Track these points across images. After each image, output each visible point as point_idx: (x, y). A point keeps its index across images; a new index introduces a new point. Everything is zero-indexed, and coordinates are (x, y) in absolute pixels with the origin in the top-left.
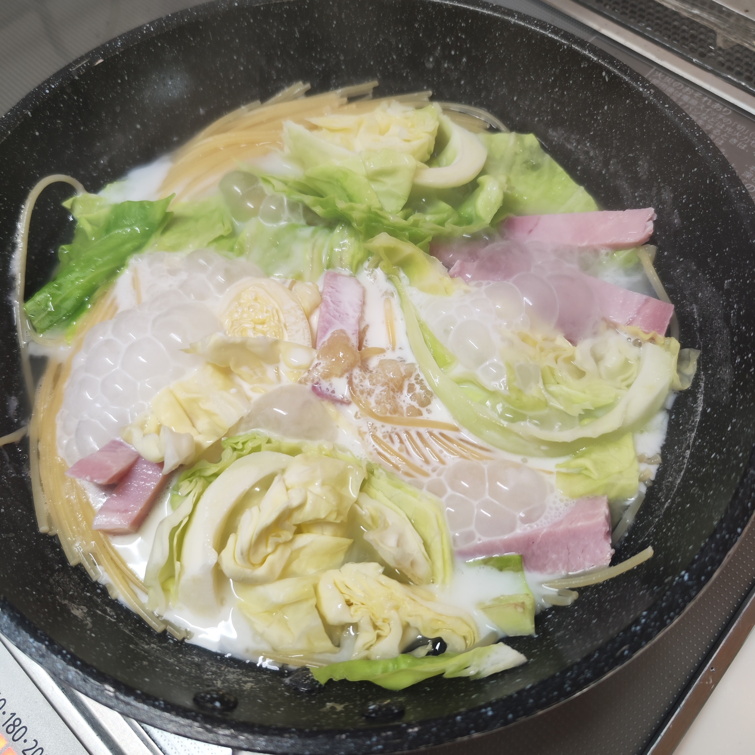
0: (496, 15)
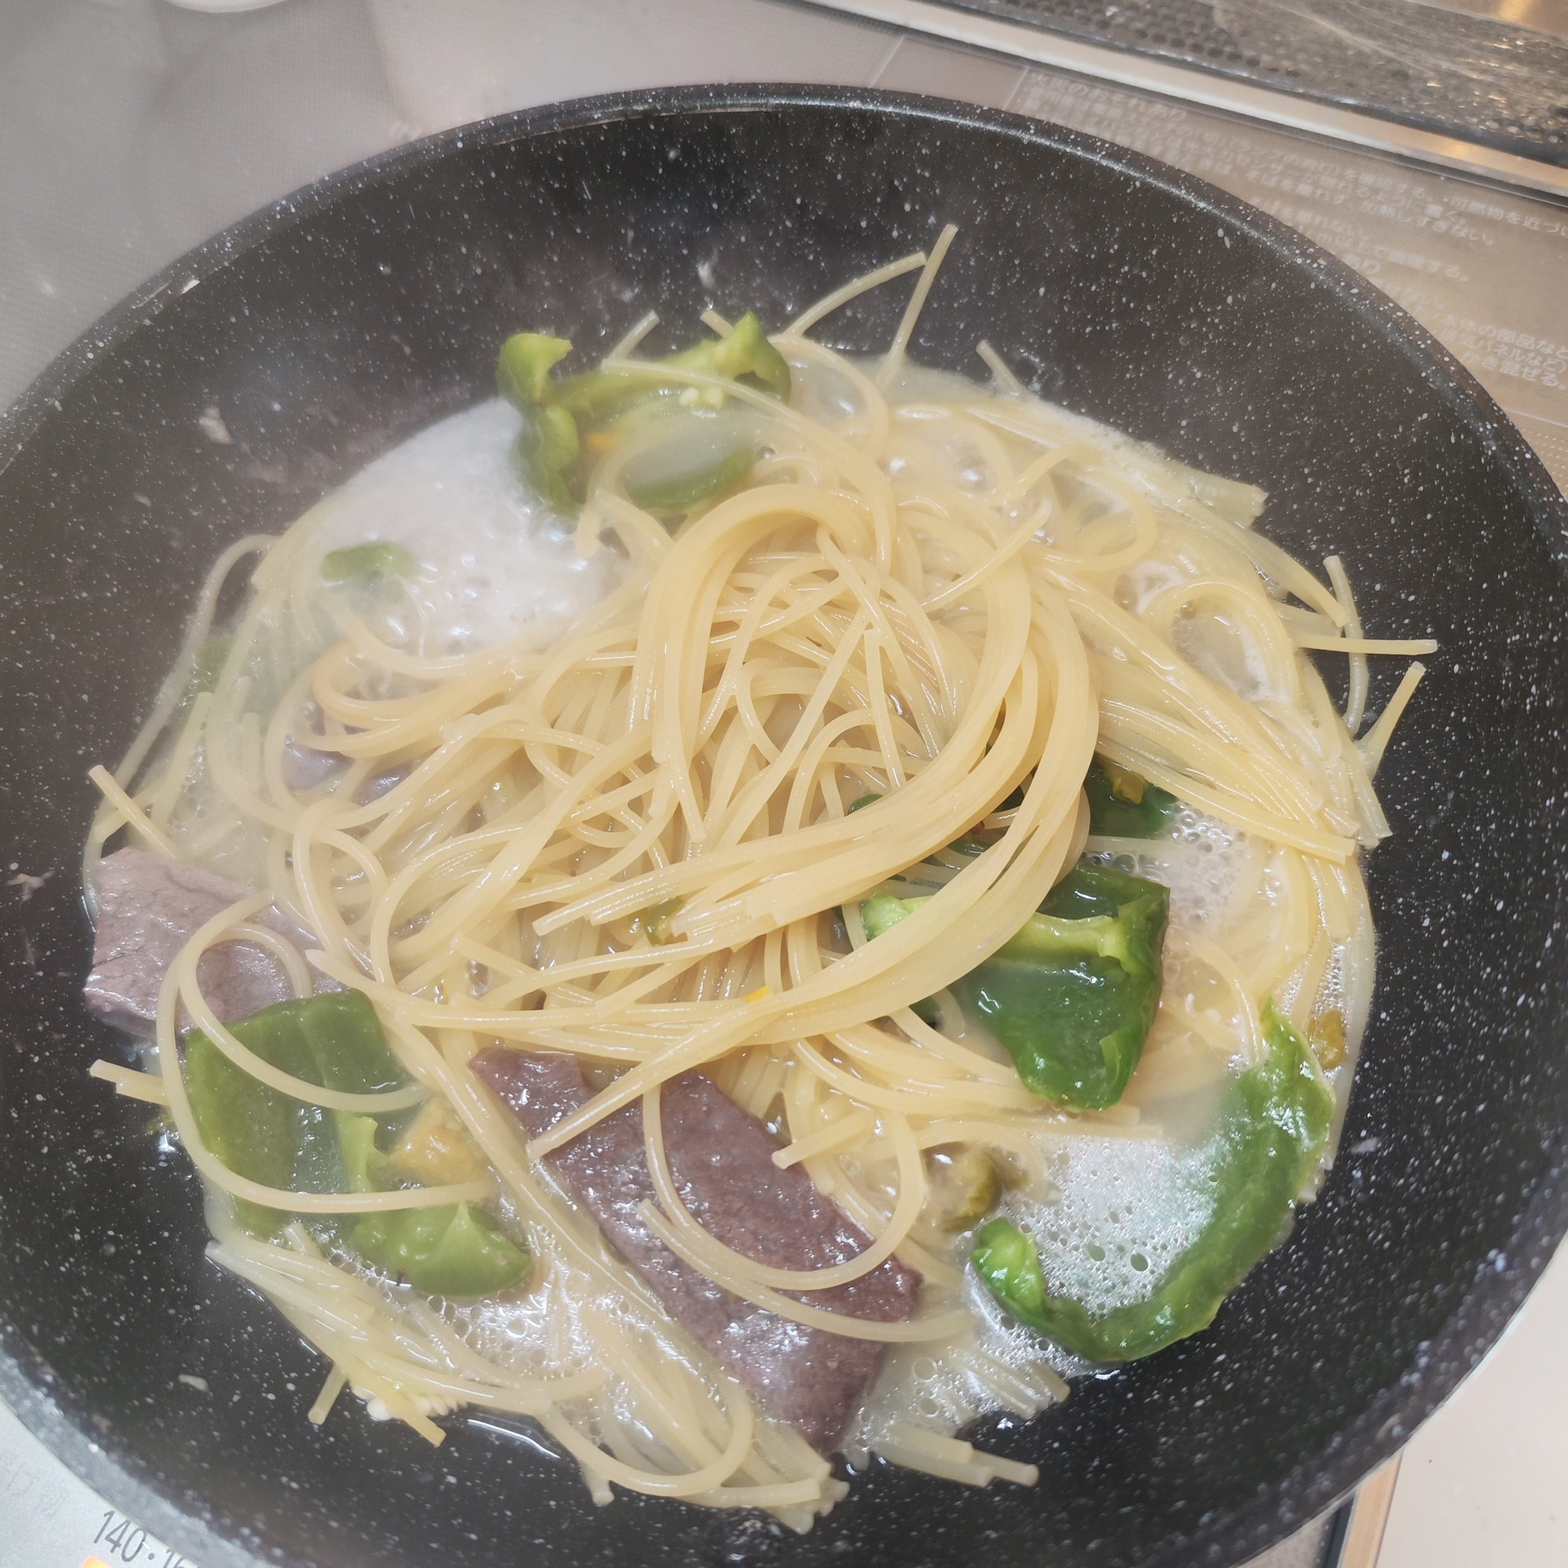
0: (991, 127)
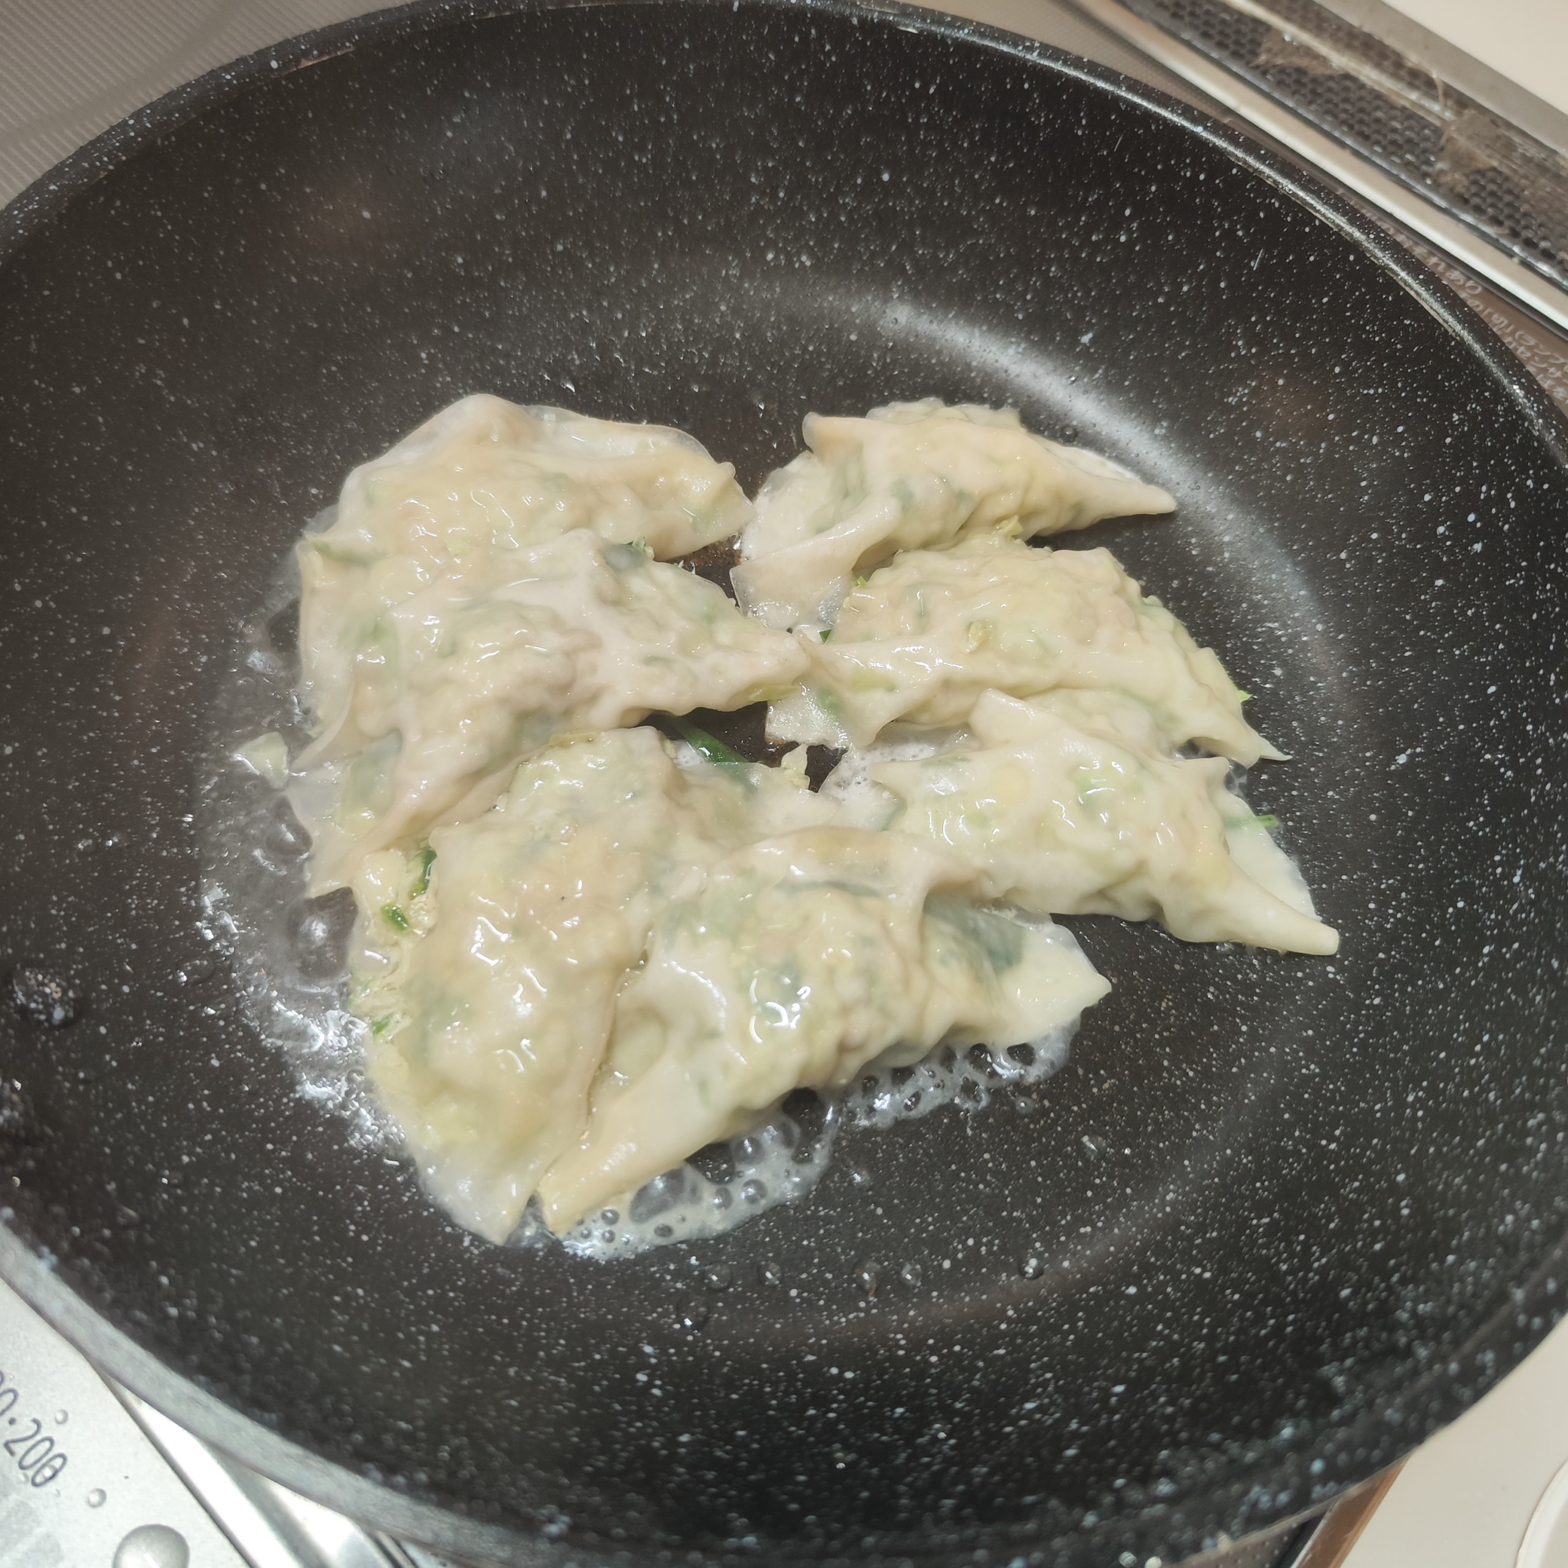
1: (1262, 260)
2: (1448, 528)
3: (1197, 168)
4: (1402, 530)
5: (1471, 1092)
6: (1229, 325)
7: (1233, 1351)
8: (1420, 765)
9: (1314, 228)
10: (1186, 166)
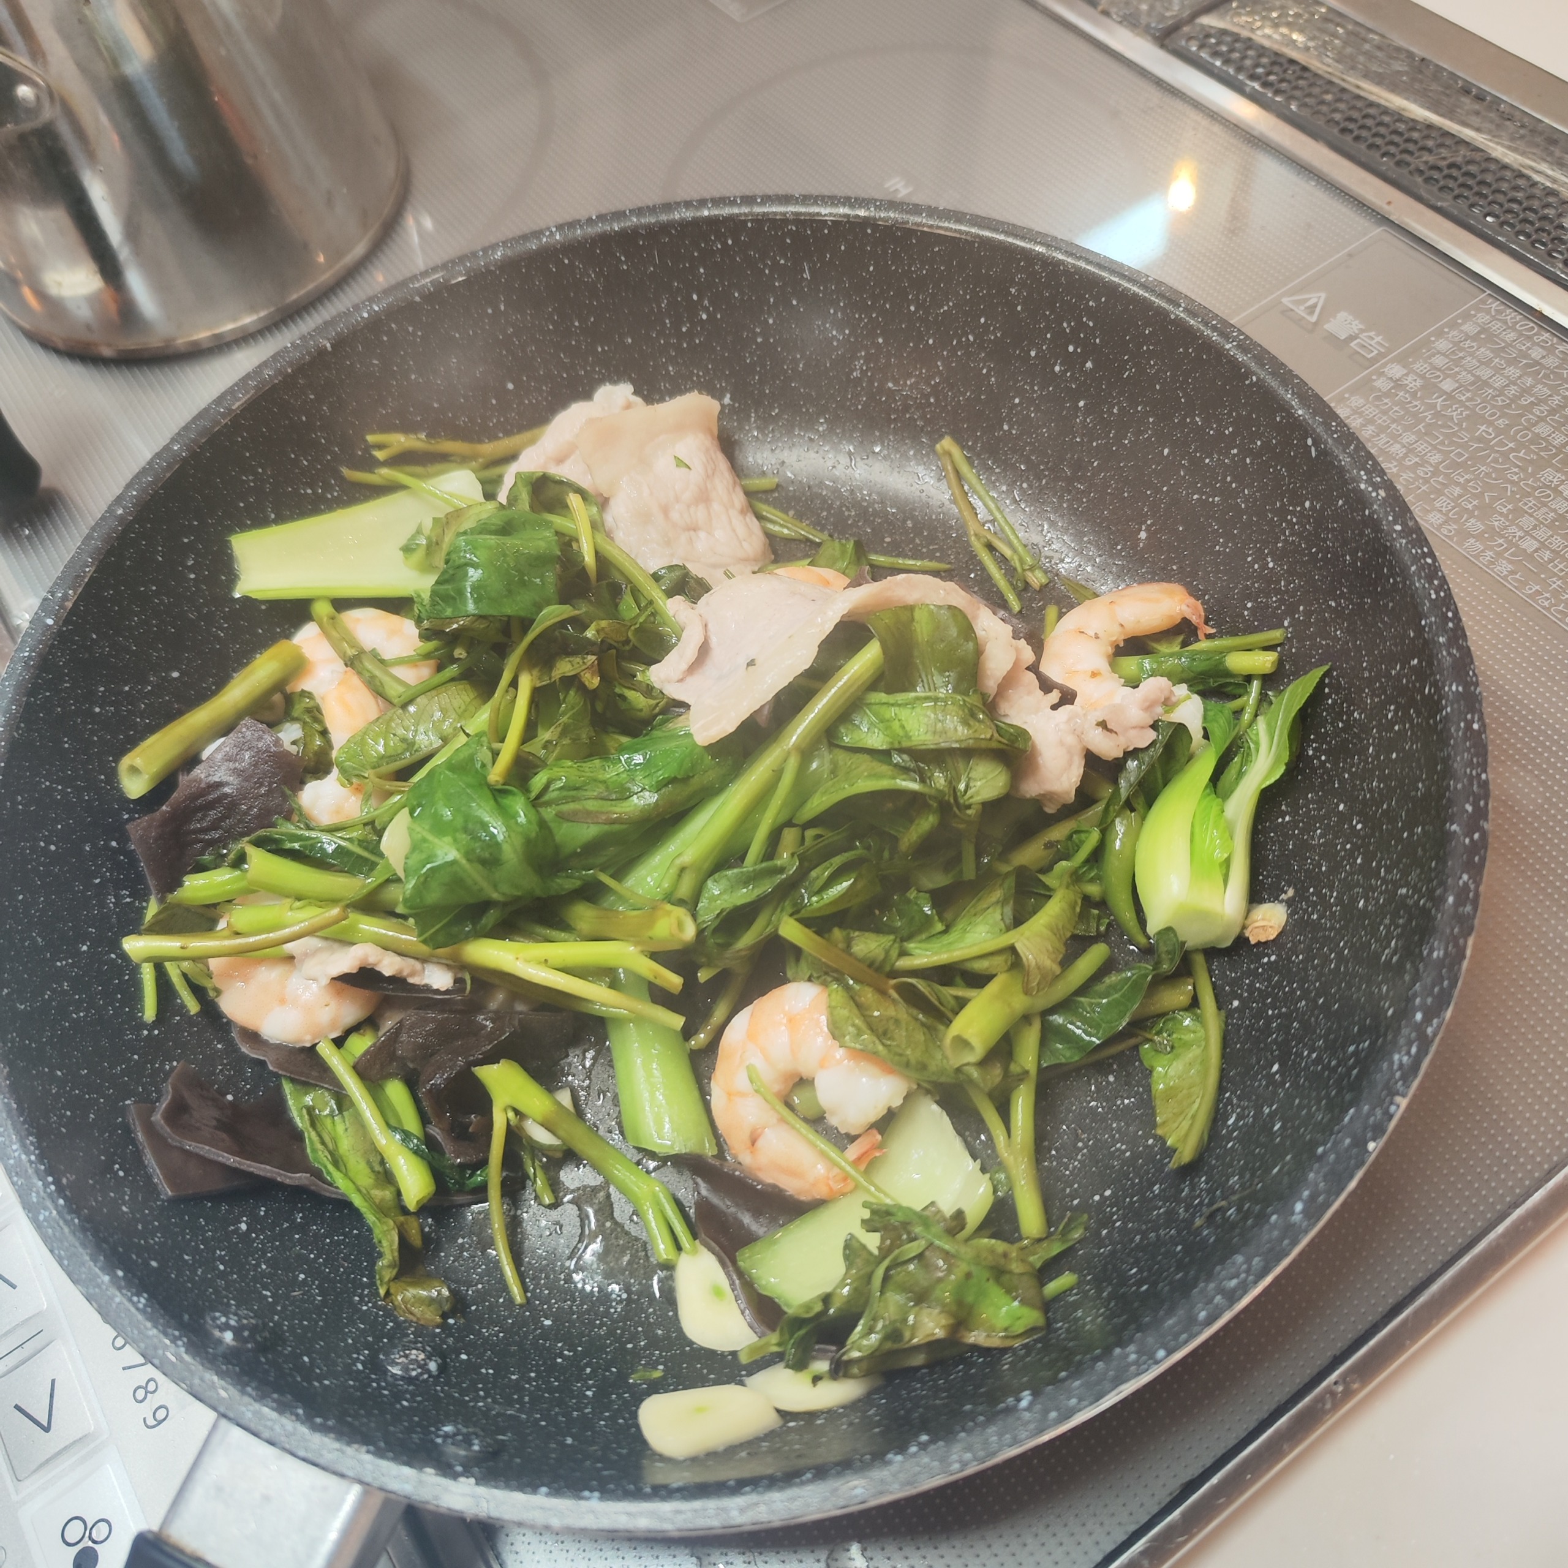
1: (810, 269)
2: (1061, 365)
3: (721, 238)
4: (1032, 386)
5: (1342, 721)
6: (818, 326)
7: (1323, 991)
8: (1156, 532)
9: (829, 228)
10: (714, 242)
